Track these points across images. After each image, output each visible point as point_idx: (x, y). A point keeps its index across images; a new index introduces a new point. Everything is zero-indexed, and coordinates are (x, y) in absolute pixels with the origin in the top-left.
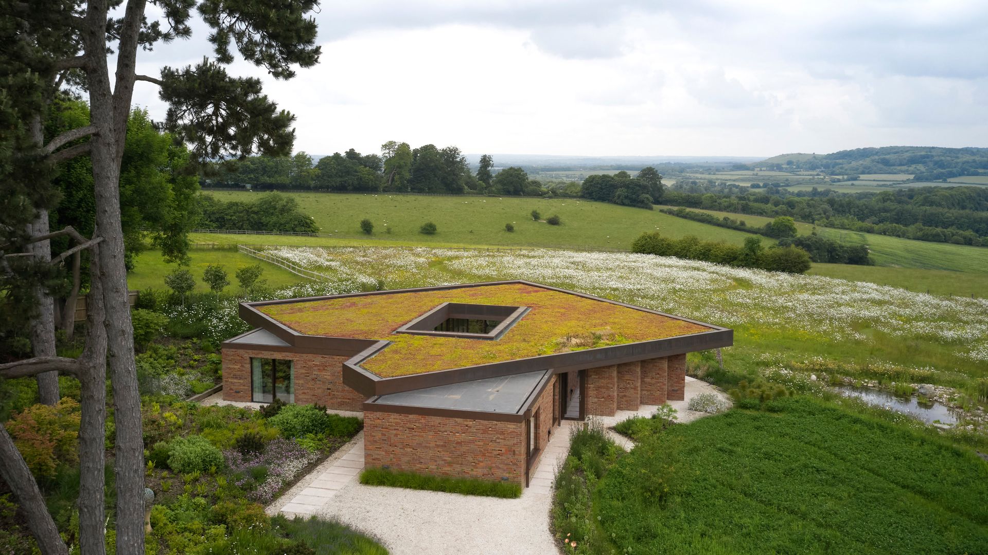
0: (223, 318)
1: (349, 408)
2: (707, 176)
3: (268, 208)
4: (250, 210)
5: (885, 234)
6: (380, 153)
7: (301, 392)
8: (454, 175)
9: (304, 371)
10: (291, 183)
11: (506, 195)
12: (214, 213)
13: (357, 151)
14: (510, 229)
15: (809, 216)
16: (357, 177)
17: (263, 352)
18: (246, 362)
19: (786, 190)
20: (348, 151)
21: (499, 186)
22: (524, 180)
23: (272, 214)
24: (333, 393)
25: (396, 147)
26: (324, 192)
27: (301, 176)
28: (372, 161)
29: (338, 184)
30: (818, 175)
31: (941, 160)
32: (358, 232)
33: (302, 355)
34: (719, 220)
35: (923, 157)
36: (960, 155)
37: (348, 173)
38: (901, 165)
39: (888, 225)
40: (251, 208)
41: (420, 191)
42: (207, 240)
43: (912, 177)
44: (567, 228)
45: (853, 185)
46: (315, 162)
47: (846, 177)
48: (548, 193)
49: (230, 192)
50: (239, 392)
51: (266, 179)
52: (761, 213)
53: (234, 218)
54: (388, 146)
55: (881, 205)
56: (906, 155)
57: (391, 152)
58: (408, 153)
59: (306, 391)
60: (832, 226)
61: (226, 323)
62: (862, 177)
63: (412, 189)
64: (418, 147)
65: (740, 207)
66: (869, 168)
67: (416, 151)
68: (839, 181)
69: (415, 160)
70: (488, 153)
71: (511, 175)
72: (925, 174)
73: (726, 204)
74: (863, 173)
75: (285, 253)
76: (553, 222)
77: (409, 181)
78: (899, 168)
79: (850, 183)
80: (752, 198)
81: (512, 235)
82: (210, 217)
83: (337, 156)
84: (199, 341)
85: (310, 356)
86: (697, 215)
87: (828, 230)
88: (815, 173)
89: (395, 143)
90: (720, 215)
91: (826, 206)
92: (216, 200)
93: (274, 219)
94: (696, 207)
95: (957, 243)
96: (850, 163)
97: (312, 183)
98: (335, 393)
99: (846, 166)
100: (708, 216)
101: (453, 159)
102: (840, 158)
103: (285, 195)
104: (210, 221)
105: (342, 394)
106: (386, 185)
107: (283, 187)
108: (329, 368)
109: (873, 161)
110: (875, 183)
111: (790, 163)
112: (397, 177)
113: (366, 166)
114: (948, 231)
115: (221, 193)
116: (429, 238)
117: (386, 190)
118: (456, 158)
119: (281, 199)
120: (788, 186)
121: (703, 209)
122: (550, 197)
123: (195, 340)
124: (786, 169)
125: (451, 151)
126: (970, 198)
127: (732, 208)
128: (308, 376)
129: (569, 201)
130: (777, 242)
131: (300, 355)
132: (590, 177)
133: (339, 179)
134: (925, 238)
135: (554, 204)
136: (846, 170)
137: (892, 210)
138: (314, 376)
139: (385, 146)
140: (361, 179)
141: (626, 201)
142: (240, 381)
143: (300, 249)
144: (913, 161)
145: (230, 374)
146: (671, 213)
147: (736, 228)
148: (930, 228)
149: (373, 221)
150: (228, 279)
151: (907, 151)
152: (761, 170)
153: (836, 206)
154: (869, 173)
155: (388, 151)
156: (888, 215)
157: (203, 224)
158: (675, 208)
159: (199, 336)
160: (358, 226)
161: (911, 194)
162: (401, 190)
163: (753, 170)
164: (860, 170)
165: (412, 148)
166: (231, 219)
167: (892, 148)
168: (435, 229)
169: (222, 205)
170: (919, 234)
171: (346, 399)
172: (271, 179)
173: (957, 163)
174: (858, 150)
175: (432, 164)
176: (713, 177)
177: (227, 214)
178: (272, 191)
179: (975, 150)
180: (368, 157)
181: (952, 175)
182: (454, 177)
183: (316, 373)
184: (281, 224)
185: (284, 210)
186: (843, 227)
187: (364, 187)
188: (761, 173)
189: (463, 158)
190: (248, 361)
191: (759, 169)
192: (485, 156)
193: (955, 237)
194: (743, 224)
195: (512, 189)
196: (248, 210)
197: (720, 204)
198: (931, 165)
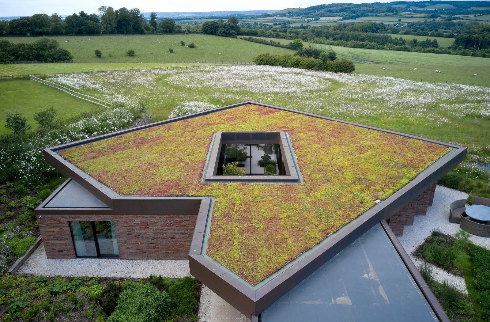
0: (30, 159)
1: (174, 258)
2: (254, 20)
3: (42, 47)
4: (32, 48)
5: (339, 45)
6: (98, 13)
7: (125, 247)
8: (138, 24)
9: (125, 230)
10: (52, 31)
11: (165, 33)
12: (11, 51)
13: (85, 12)
14: (171, 51)
15: (305, 38)
16: (88, 27)
17: (80, 216)
18: (64, 225)
19: (289, 26)
20: (80, 12)
21: (162, 29)
22: (174, 25)
23: (45, 49)
24: (157, 246)
25: (106, 9)
26: (71, 36)
27: (57, 27)
28: (93, 18)
29: (78, 31)
30: (302, 18)
31: (354, 10)
32: (94, 57)
33: (122, 216)
34: (268, 42)
35: (346, 8)
36: (361, 7)
37: (82, 25)
38: (337, 12)
39: (340, 41)
40: (32, 46)
41: (122, 33)
42: (8, 71)
43: (341, 18)
44: (199, 49)
45: (317, 22)
46: (63, 19)
47: (314, 19)
48: (186, 31)
49: (19, 38)
50: (62, 251)
51: (37, 29)
52: (285, 38)
53: (23, 53)
54: (102, 8)
55: (334, 32)
56: (339, 7)
57: (104, 12)
58: (113, 13)
59: (129, 246)
60: (317, 42)
61: (34, 164)
62: (321, 18)
63: (118, 32)
64: (118, 9)
65: (275, 35)
66: (324, 14)
67: (117, 11)
68: (311, 21)
69: (117, 16)
70: (154, 12)
71: (167, 23)
72: (347, 16)
73: (269, 34)
74: (321, 17)
75: (62, 80)
76: (192, 46)
77: (115, 28)
78: (336, 14)
79: (316, 21)
80: (278, 30)
81: (172, 54)
82: (9, 53)
83: (75, 15)
84: (11, 185)
85: (130, 217)
86: (258, 40)
87: (315, 44)
88: (301, 17)
89: (105, 7)
90: (268, 40)
91: (311, 33)
92: (11, 43)
93: (47, 53)
94: (255, 36)
95: (369, 48)
96: (315, 12)
97: (64, 31)
98: (159, 246)
99: (314, 14)
100: (263, 40)
101: (137, 15)
102: (311, 10)
103: (51, 39)
104: (10, 55)
105: (166, 247)
106: (103, 30)
107: (48, 34)
108: (151, 226)
109: (325, 11)
110: (327, 21)
111: (289, 13)
112: (109, 26)
113: (91, 21)
114: (365, 43)
115: (13, 38)
116: (131, 58)
117: (104, 33)
118: (138, 14)
119: (49, 41)
120: (289, 24)
121: (258, 36)
122: (187, 34)
123: (8, 184)
124: (288, 16)
125: (135, 11)
126: (369, 27)
127: (271, 36)
128: (131, 234)
129: (197, 35)
130: (297, 52)
131: (120, 216)
132: (205, 23)
133: (78, 28)
134: (355, 47)
135: (190, 37)
136: (314, 15)
137: (339, 34)
138: (136, 234)
139: (100, 9)
140: (90, 28)
141: (224, 34)
142: (61, 242)
143: (71, 76)
144: (342, 10)
145: (50, 236)
146: (245, 39)
147: (276, 46)
148: (357, 42)
149: (100, 50)
150: (28, 123)
151: (339, 6)
152: (277, 17)
153: (315, 33)
154: (323, 17)
155: (102, 12)
156: (337, 36)
157: (6, 57)
158: (247, 37)
159: (11, 179)
160: (93, 54)
161: (345, 26)
162: (112, 33)
163: (273, 17)
164: (320, 15)
165: (115, 10)
166: (22, 54)
167: (333, 4)
168: (134, 53)
169: (15, 45)
170: (353, 45)
171: (170, 250)
172: (40, 29)
173: (360, 11)
174: (319, 5)
175: (126, 18)
176: (256, 21)
177: (19, 51)
178: (42, 36)
179: (367, 5)
180: (91, 15)
181: (358, 16)
182: (139, 25)
183: (138, 231)
184: (51, 55)
185: (51, 47)
186: (321, 43)
187: (92, 32)
188: (277, 18)
189: (142, 14)
190: (67, 224)
191: (276, 16)
192: (153, 13)
193: (368, 46)
194: (279, 43)
195: (168, 30)
196: (31, 48)
197: (266, 34)
198: (349, 12)
